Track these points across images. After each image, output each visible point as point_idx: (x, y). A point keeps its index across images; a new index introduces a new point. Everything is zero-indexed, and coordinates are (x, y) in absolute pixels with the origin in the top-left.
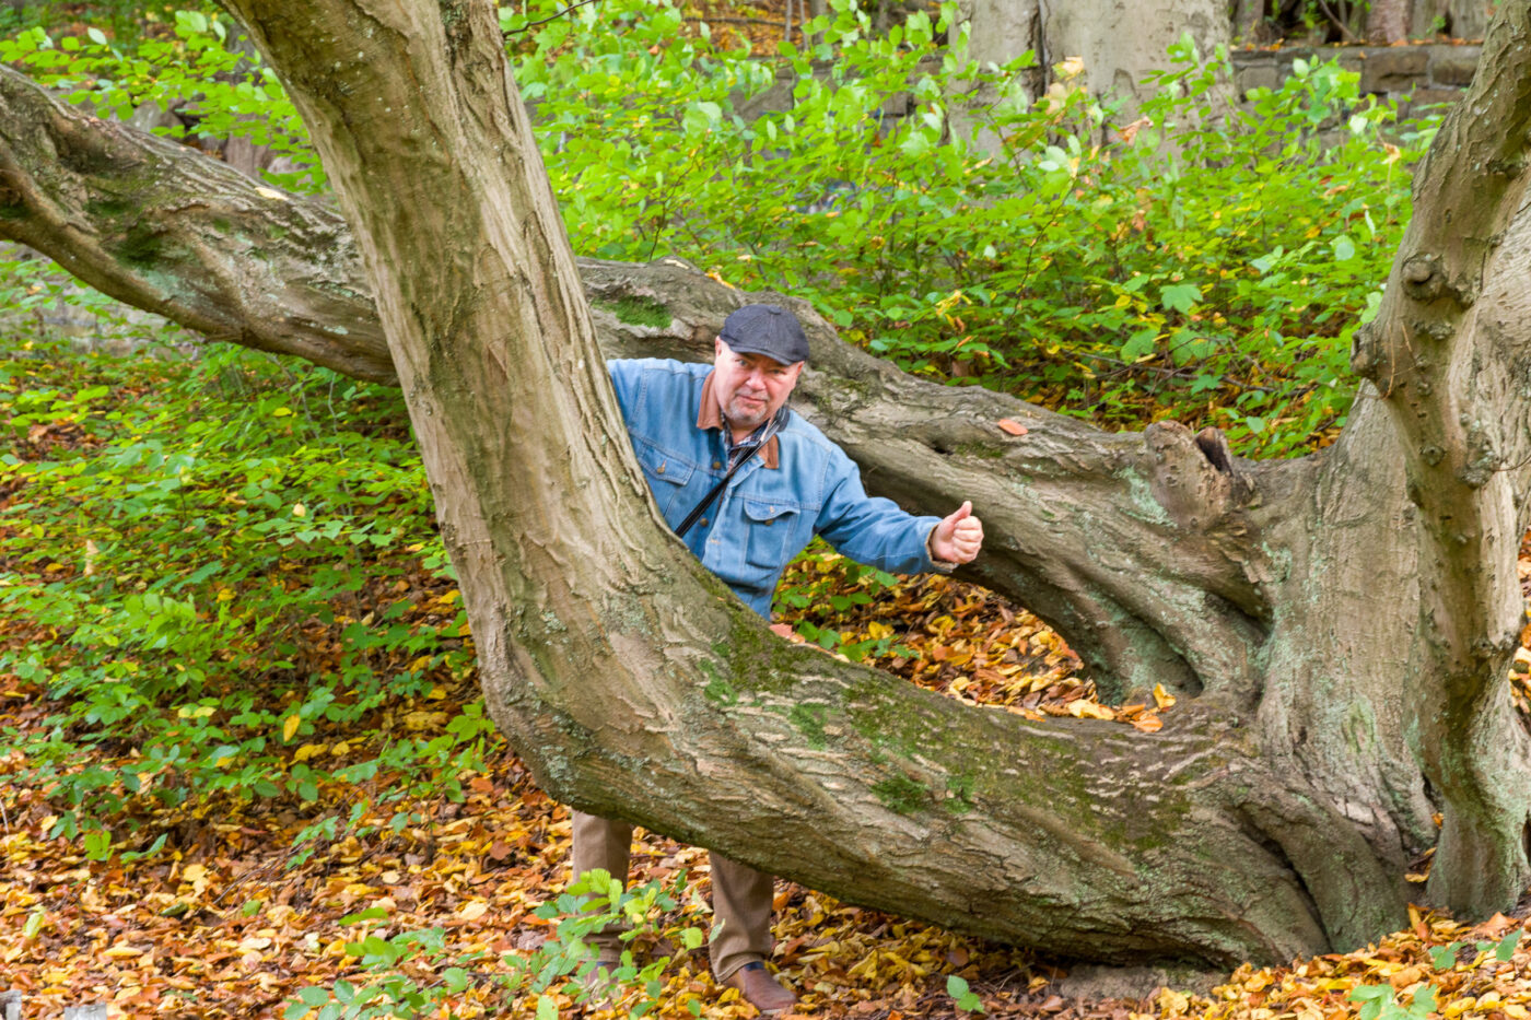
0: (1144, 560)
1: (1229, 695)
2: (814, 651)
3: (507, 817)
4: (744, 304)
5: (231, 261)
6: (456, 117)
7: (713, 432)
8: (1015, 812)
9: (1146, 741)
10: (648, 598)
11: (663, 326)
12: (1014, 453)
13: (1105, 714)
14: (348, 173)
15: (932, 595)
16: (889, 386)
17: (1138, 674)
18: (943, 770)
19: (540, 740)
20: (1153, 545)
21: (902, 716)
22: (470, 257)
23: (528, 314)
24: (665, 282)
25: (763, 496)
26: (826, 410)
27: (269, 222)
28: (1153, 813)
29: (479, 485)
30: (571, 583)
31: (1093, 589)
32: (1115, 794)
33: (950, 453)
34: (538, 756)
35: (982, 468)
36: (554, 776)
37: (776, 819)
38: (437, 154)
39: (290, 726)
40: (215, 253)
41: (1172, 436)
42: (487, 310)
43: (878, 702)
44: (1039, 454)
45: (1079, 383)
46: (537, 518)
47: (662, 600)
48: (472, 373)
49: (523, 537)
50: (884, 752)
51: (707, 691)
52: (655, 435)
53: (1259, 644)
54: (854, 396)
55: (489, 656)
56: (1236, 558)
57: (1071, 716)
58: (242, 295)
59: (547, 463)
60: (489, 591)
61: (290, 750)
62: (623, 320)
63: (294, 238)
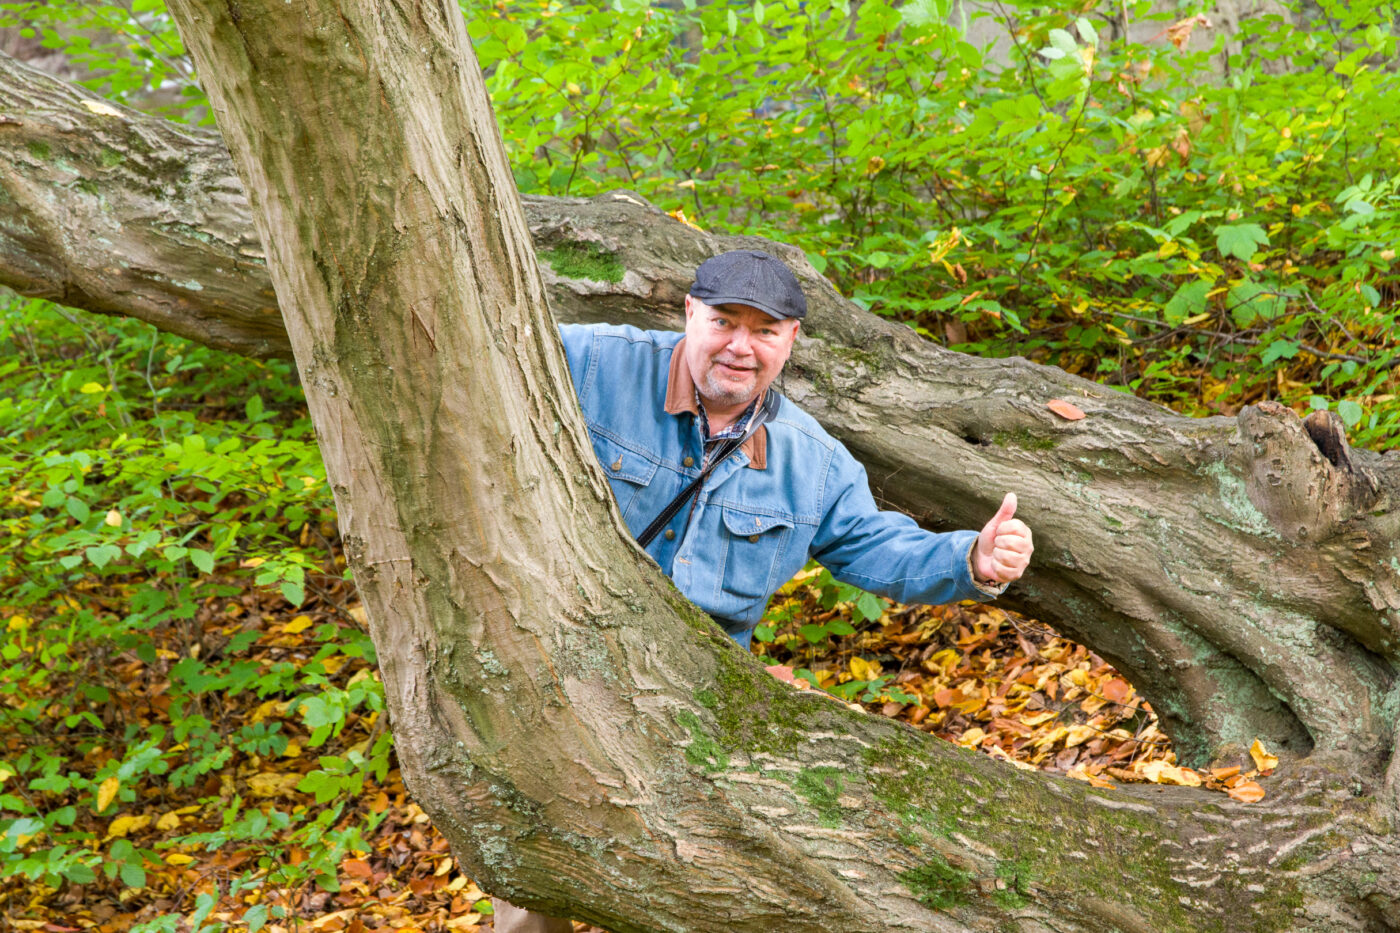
0: (1237, 580)
1: (1348, 755)
2: (823, 700)
3: (392, 910)
4: (717, 252)
5: (51, 196)
6: (375, 11)
7: (685, 419)
8: (1084, 907)
9: (1246, 814)
10: (613, 632)
11: (613, 279)
12: (1069, 443)
13: (1189, 779)
14: (232, 83)
15: (930, 623)
16: (906, 357)
17: (1229, 725)
18: (992, 853)
19: (471, 816)
20: (1249, 561)
21: (938, 784)
22: (391, 191)
23: (463, 265)
24: (614, 224)
25: (747, 504)
26: (825, 388)
27: (100, 145)
28: (1257, 907)
29: (397, 486)
30: (516, 613)
31: (1172, 617)
32: (1208, 883)
33: (985, 443)
34: (469, 836)
35: (1028, 463)
36: (489, 862)
37: (777, 918)
38: (350, 59)
39: (105, 793)
40: (31, 185)
41: (1274, 421)
42: (411, 260)
43: (907, 766)
44: (1101, 444)
45: (1112, 351)
46: (472, 530)
47: (631, 635)
48: (391, 342)
49: (454, 554)
50: (917, 830)
51: (689, 752)
52: (608, 421)
53: (1385, 688)
54: (861, 370)
55: (407, 707)
56: (1356, 577)
57: (1147, 781)
58: (65, 240)
59: (486, 459)
60: (406, 623)
61: (103, 822)
62: (560, 271)
63: (134, 165)
